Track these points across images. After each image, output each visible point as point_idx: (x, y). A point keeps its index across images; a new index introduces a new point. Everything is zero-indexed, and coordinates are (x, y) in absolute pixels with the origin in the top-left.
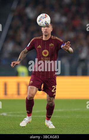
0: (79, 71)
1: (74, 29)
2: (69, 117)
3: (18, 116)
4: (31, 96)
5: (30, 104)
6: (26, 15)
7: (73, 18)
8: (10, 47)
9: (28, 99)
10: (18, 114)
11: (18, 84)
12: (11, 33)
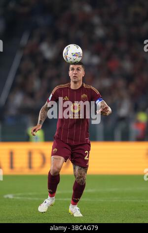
0: (118, 134)
1: (109, 74)
2: (102, 200)
3: (30, 198)
4: (57, 170)
5: (54, 180)
6: (41, 54)
7: (108, 58)
8: (18, 99)
9: (52, 174)
10: (30, 196)
11: (30, 154)
12: (20, 79)
